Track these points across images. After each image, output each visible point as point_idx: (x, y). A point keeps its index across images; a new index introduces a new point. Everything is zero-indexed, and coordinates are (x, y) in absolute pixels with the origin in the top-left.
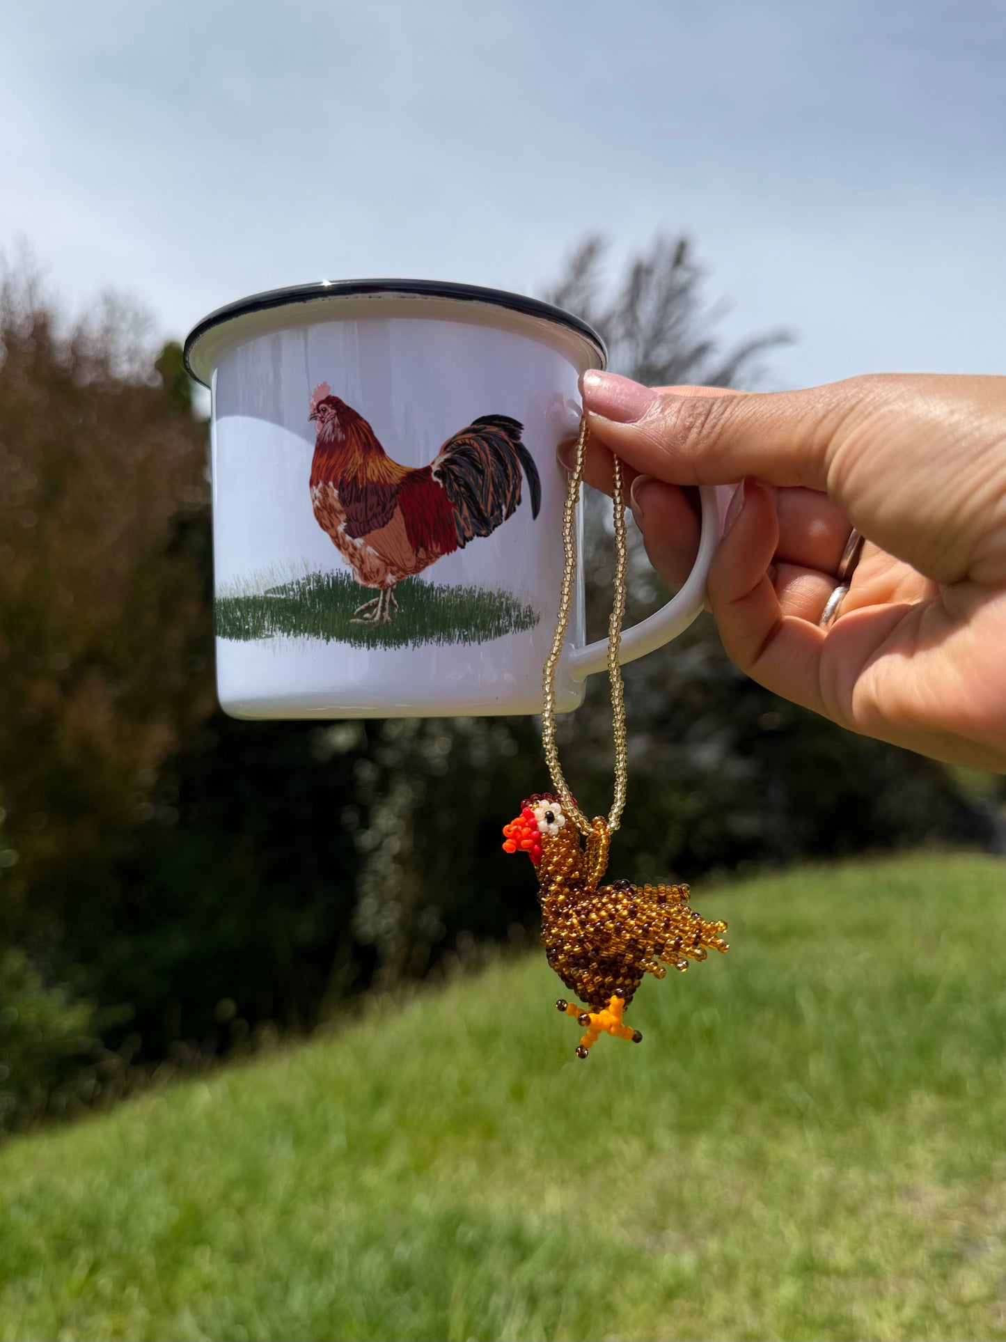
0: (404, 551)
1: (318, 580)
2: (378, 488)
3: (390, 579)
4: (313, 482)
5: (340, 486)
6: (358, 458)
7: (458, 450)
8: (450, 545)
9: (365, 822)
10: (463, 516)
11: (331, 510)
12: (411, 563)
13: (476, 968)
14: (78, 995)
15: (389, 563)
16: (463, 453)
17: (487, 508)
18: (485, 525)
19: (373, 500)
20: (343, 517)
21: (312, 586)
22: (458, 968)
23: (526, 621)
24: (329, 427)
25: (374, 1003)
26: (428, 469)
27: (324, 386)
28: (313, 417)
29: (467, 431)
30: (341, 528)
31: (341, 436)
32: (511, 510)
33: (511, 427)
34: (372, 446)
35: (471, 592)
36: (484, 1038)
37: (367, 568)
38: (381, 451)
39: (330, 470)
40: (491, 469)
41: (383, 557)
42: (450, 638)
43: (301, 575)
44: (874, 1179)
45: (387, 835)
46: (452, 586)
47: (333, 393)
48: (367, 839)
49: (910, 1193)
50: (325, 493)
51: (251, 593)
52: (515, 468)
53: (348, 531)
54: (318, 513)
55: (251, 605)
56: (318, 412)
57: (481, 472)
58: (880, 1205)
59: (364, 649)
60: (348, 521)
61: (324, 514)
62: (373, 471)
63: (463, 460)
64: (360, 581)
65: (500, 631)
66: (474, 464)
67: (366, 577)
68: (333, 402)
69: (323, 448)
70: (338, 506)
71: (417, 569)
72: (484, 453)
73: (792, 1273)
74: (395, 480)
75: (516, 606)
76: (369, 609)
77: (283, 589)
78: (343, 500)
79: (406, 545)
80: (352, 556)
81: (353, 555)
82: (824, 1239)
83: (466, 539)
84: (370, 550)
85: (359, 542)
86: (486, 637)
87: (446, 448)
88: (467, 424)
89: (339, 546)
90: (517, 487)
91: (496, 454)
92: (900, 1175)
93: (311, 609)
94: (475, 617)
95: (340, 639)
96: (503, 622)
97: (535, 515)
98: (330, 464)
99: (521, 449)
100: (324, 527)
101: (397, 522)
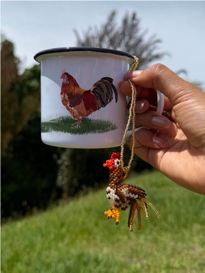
0: (84, 111)
1: (63, 118)
2: (78, 95)
3: (81, 118)
4: (61, 94)
5: (68, 95)
6: (73, 88)
7: (97, 86)
10: (98, 102)
11: (66, 100)
12: (86, 114)
15: (80, 114)
16: (98, 86)
17: (104, 100)
18: (104, 104)
19: (76, 98)
20: (69, 102)
21: (61, 119)
23: (114, 128)
24: (65, 80)
26: (90, 91)
27: (64, 70)
28: (61, 78)
29: (100, 81)
30: (68, 105)
31: (68, 82)
32: (110, 101)
33: (110, 80)
34: (76, 85)
35: (100, 121)
37: (75, 115)
38: (78, 86)
39: (66, 91)
40: (105, 91)
41: (79, 112)
42: (95, 132)
43: (58, 117)
44: (185, 245)
45: (64, 161)
46: (96, 119)
47: (66, 72)
49: (193, 249)
50: (64, 97)
51: (46, 121)
52: (111, 90)
53: (70, 106)
54: (62, 101)
55: (47, 124)
56: (63, 76)
57: (103, 91)
58: (186, 252)
60: (70, 103)
61: (64, 102)
62: (76, 91)
63: (98, 88)
65: (108, 131)
66: (101, 89)
67: (74, 117)
68: (67, 74)
69: (64, 85)
70: (67, 99)
71: (87, 115)
72: (104, 87)
73: (164, 269)
74: (82, 93)
75: (112, 124)
76: (75, 125)
77: (54, 120)
78: (69, 98)
79: (84, 109)
80: (71, 112)
82: (172, 260)
83: (99, 108)
84: (75, 110)
85: (73, 108)
86: (104, 132)
87: (94, 85)
88: (100, 79)
90: (112, 95)
91: (107, 87)
92: (191, 244)
93: (61, 125)
94: (102, 127)
95: (68, 132)
96: (108, 128)
97: (116, 102)
98: (65, 89)
99: (113, 85)
100: (64, 105)
101: (82, 103)
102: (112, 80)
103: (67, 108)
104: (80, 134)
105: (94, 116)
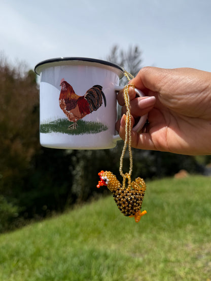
1: (60, 120)
2: (73, 100)
3: (76, 120)
4: (60, 99)
5: (65, 100)
6: (69, 94)
7: (90, 92)
8: (88, 112)
9: (74, 169)
10: (91, 106)
11: (63, 105)
12: (80, 116)
13: (97, 199)
14: (15, 205)
15: (75, 116)
16: (91, 93)
17: (96, 105)
18: (96, 108)
19: (72, 103)
21: (59, 121)
22: (93, 199)
23: (105, 129)
24: (64, 87)
25: (76, 206)
26: (84, 96)
27: (64, 79)
28: (61, 85)
30: (65, 109)
31: (66, 89)
32: (101, 105)
33: (100, 87)
34: (72, 91)
35: (93, 123)
36: (99, 214)
37: (71, 117)
38: (74, 92)
40: (96, 97)
41: (74, 115)
42: (89, 133)
43: (57, 119)
45: (78, 171)
46: (89, 121)
48: (74, 172)
49: (187, 245)
50: (62, 102)
51: (47, 123)
52: (101, 96)
53: (67, 109)
54: (60, 105)
55: (46, 126)
56: (62, 84)
57: (94, 97)
59: (71, 135)
60: (67, 107)
61: (62, 106)
62: (72, 97)
63: (91, 95)
64: (69, 120)
65: (100, 131)
67: (71, 119)
68: (65, 82)
69: (62, 92)
70: (65, 104)
71: (81, 118)
72: (95, 93)
74: (77, 99)
75: (103, 126)
76: (71, 126)
77: (53, 122)
78: (66, 103)
79: (79, 113)
80: (67, 115)
81: (68, 115)
83: (92, 111)
84: (71, 113)
85: (69, 112)
86: (97, 132)
87: (87, 92)
88: (92, 87)
89: (65, 113)
90: (101, 100)
91: (97, 93)
93: (59, 127)
94: (95, 128)
95: (66, 133)
96: (101, 129)
97: (105, 106)
98: (63, 95)
99: (102, 92)
100: (62, 109)
101: (77, 107)
102: (102, 87)
103: (64, 111)
104: (76, 134)
105: (88, 118)
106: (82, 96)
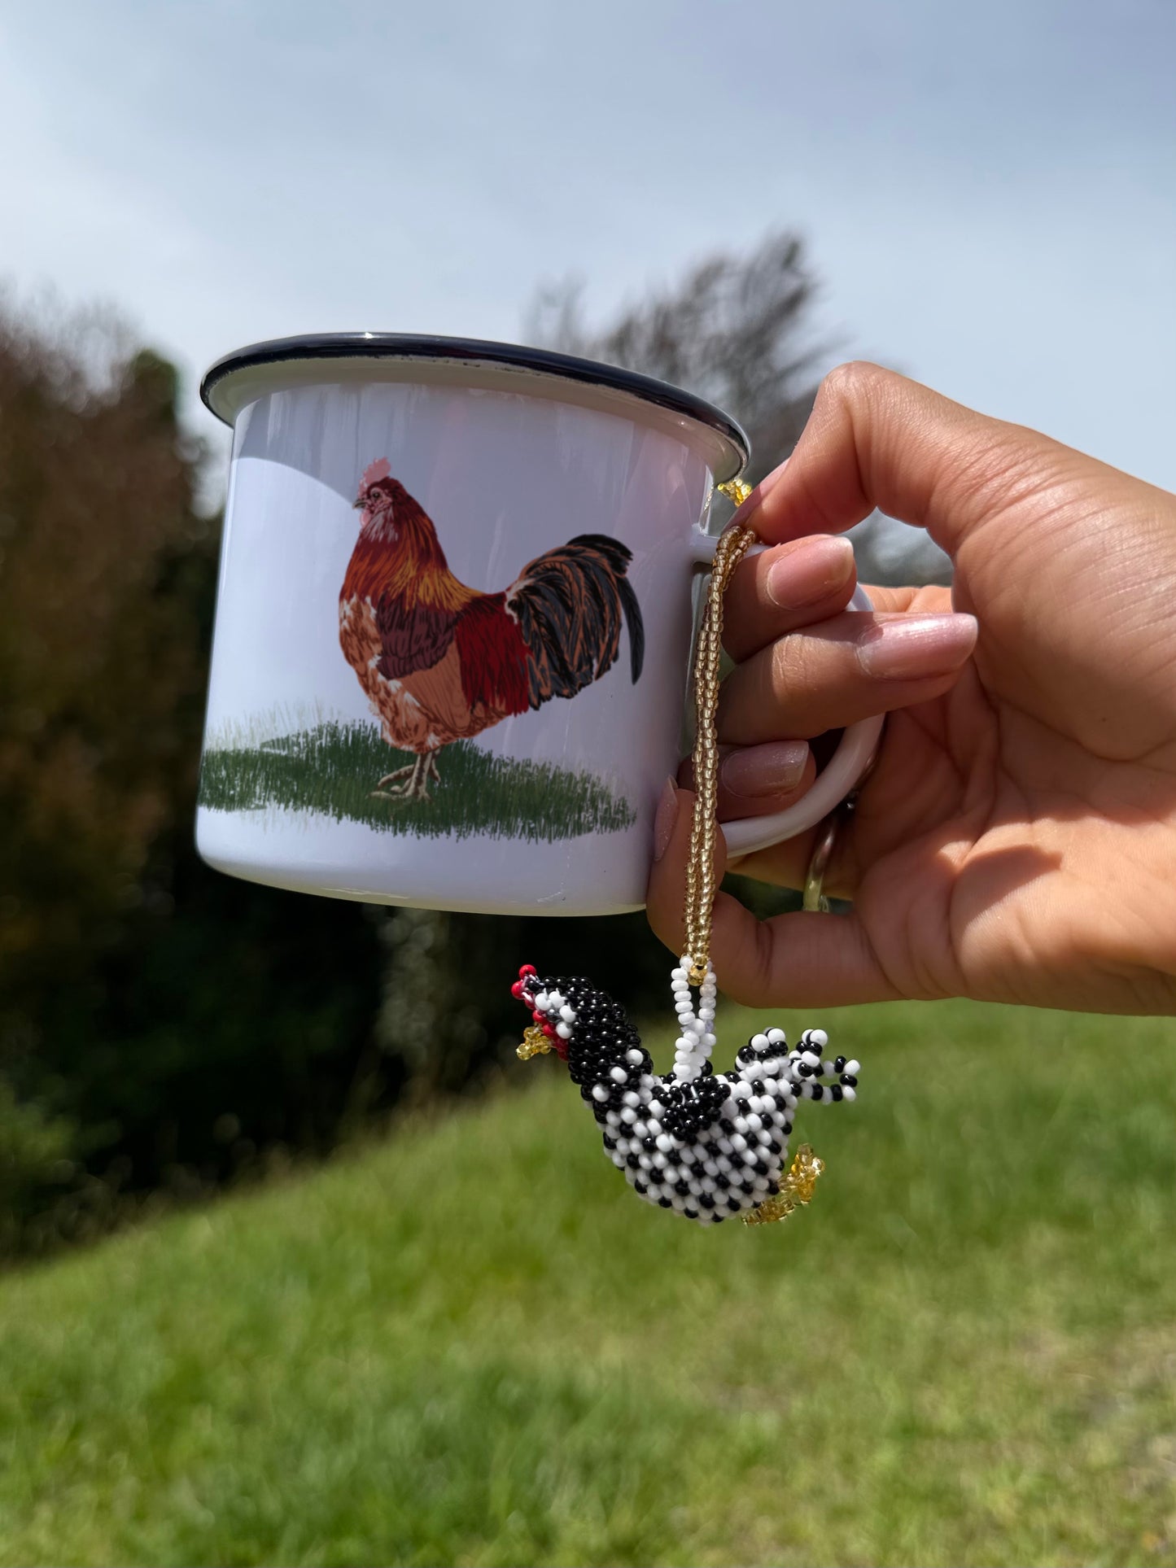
0: (456, 705)
1: (334, 733)
2: (432, 613)
3: (432, 740)
4: (344, 595)
5: (380, 605)
6: (410, 568)
7: (544, 575)
8: (519, 703)
10: (540, 666)
11: (363, 636)
12: (464, 722)
15: (433, 719)
16: (550, 582)
17: (573, 660)
18: (569, 682)
19: (421, 629)
20: (377, 648)
21: (325, 741)
23: (615, 819)
24: (379, 519)
26: (501, 597)
29: (559, 552)
30: (373, 663)
31: (393, 535)
32: (604, 668)
33: (617, 554)
34: (431, 554)
35: (543, 770)
37: (402, 722)
38: (442, 562)
39: (371, 579)
40: (583, 609)
41: (425, 709)
42: (510, 830)
43: (311, 725)
46: (518, 759)
50: (358, 611)
51: (243, 745)
52: (614, 611)
53: (383, 668)
54: (345, 638)
55: (242, 762)
56: (368, 498)
57: (570, 610)
59: (389, 834)
60: (383, 654)
61: (352, 641)
62: (427, 590)
63: (549, 591)
64: (390, 740)
65: (579, 829)
66: (562, 597)
67: (398, 735)
68: (391, 486)
70: (373, 631)
71: (471, 731)
72: (577, 584)
74: (456, 605)
75: (605, 796)
76: (399, 780)
77: (285, 743)
78: (380, 624)
79: (459, 695)
80: (382, 704)
81: (384, 703)
83: (543, 698)
84: (408, 697)
85: (394, 685)
86: (559, 834)
87: (530, 570)
88: (562, 542)
89: (367, 688)
90: (614, 637)
91: (593, 588)
93: (320, 773)
94: (548, 804)
95: (356, 816)
96: (586, 816)
97: (635, 678)
98: (368, 569)
99: (624, 587)
100: (350, 659)
102: (627, 554)
103: (364, 678)
104: (421, 830)
106: (490, 589)
